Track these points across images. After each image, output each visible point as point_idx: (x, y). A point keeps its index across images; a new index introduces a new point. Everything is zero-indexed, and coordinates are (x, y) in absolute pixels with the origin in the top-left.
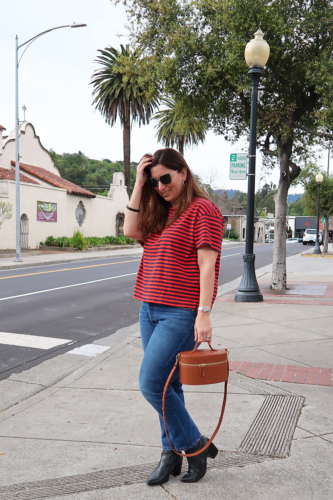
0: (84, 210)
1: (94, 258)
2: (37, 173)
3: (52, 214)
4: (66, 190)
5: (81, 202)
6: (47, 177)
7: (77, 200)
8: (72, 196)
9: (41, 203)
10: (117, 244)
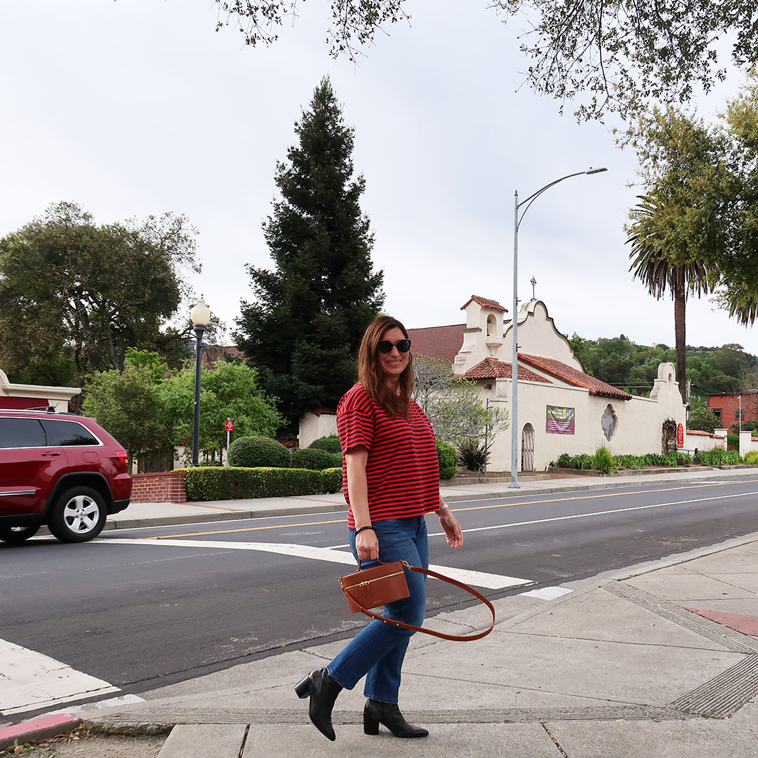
0: (614, 417)
1: (623, 484)
2: (548, 368)
3: (567, 424)
4: (588, 390)
5: (609, 406)
6: (561, 373)
7: (603, 404)
8: (597, 397)
9: (553, 408)
10: (663, 465)
